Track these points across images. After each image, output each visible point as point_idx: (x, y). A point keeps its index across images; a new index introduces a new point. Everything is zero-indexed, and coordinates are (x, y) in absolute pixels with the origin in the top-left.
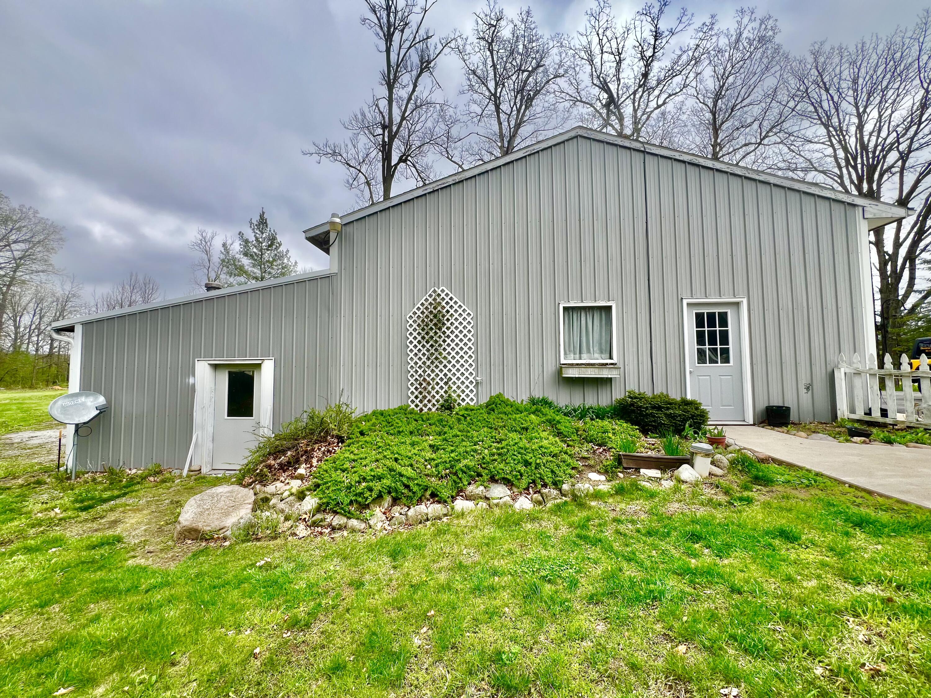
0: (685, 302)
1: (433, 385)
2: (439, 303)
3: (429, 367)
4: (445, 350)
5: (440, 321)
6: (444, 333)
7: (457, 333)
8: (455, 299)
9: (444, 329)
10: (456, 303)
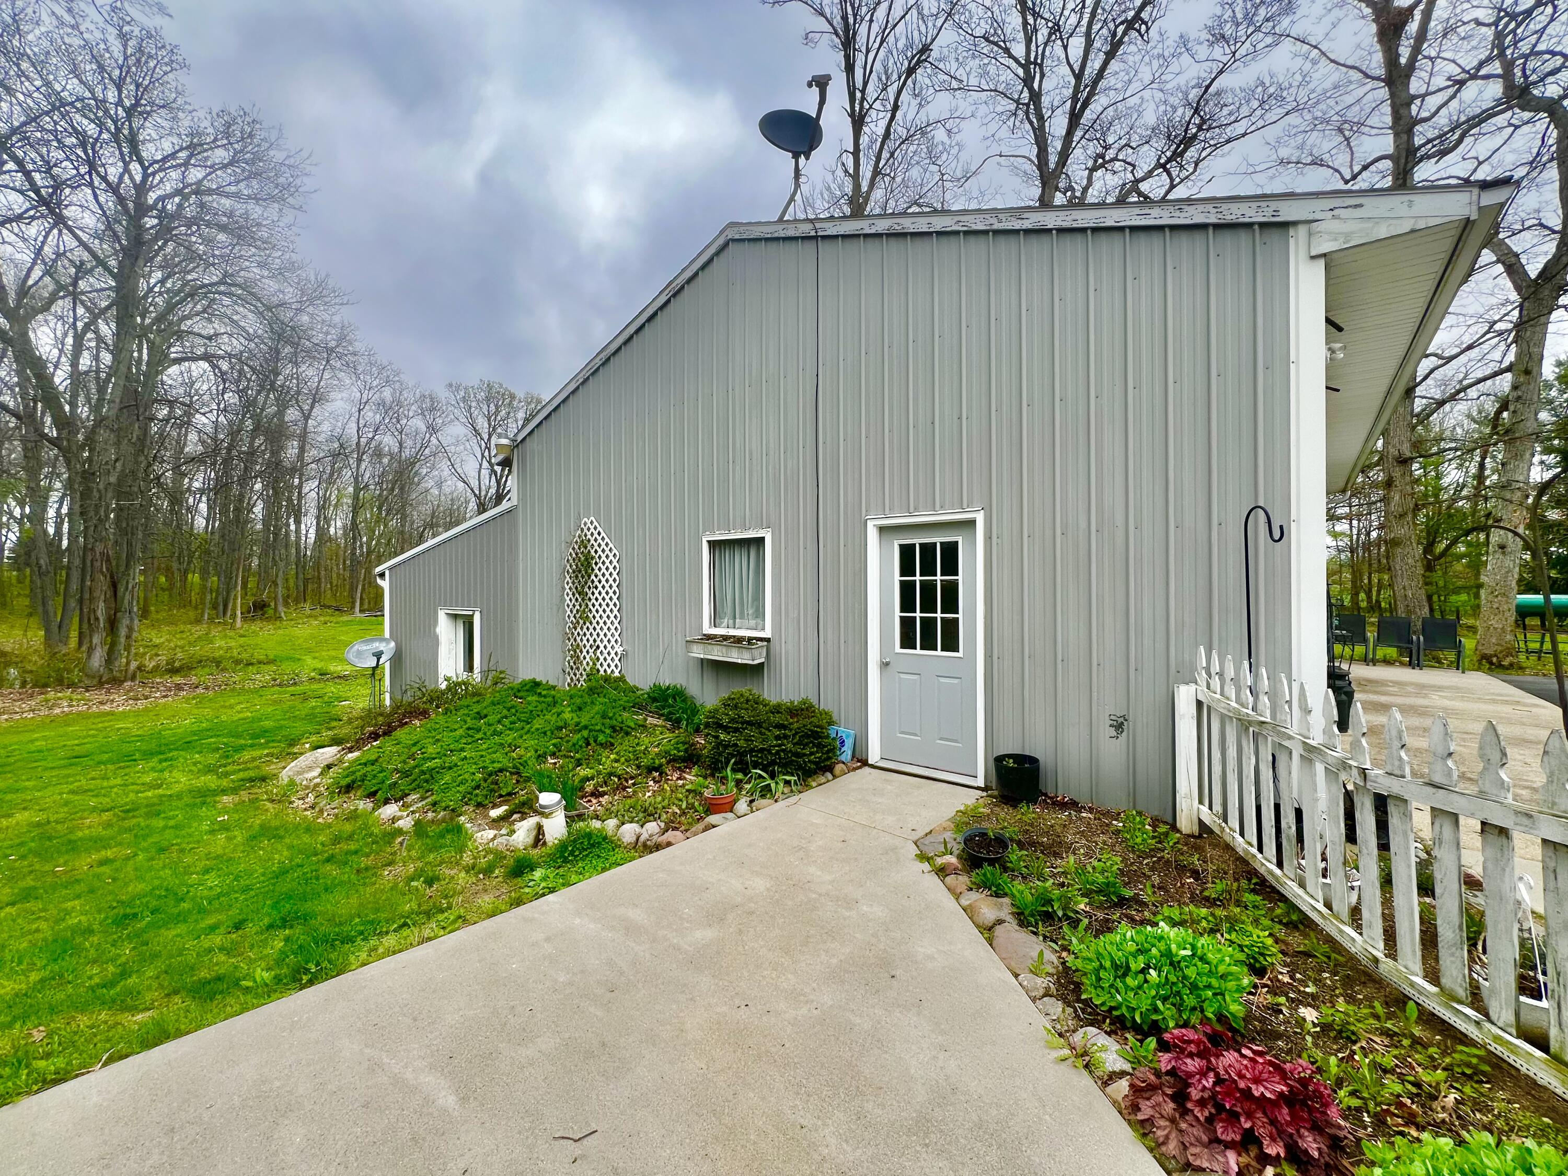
0: (870, 524)
1: (585, 653)
2: (589, 541)
3: (582, 628)
4: (594, 605)
5: (589, 564)
6: (593, 582)
7: (603, 582)
8: (603, 534)
9: (593, 577)
10: (603, 539)
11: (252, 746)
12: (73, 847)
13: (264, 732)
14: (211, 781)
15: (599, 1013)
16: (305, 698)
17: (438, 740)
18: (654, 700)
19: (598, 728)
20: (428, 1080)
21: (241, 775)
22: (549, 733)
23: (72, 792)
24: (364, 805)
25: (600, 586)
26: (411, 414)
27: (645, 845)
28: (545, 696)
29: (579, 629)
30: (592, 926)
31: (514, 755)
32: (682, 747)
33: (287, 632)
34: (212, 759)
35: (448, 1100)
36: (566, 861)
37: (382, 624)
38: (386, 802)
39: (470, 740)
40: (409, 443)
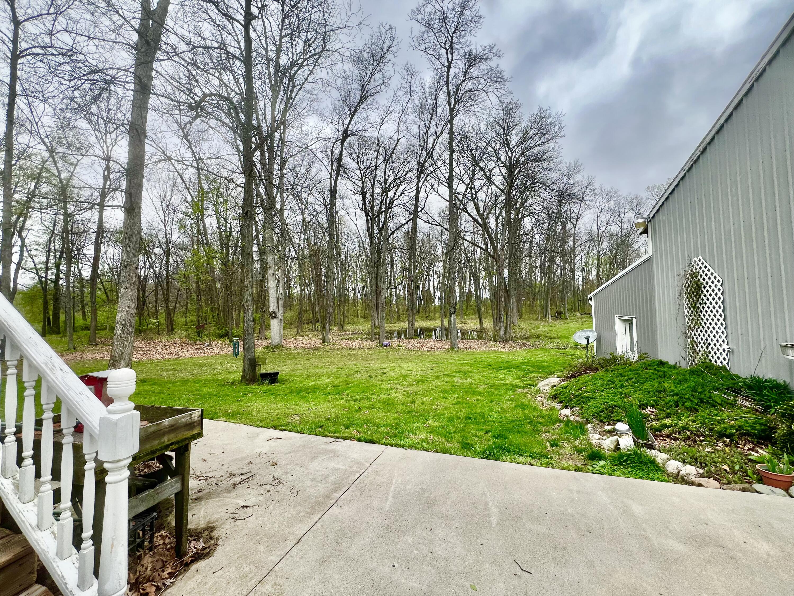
1: (700, 347)
2: (698, 272)
3: (697, 331)
4: (704, 316)
5: (700, 289)
6: (703, 299)
7: (711, 299)
8: (708, 267)
9: (702, 296)
10: (709, 270)
11: (536, 372)
12: (474, 393)
13: (543, 367)
14: (517, 382)
15: (574, 536)
16: (565, 355)
17: (595, 384)
18: (750, 387)
19: (686, 397)
20: (494, 510)
21: (527, 382)
22: (652, 393)
23: (483, 376)
24: (558, 406)
25: (708, 303)
26: (626, 211)
27: (683, 478)
28: (658, 371)
29: (695, 332)
30: (606, 499)
31: (626, 400)
32: (758, 427)
33: (568, 325)
34: (522, 374)
35: (494, 520)
36: (621, 463)
37: (592, 322)
38: (566, 407)
39: (607, 387)
40: (625, 226)
